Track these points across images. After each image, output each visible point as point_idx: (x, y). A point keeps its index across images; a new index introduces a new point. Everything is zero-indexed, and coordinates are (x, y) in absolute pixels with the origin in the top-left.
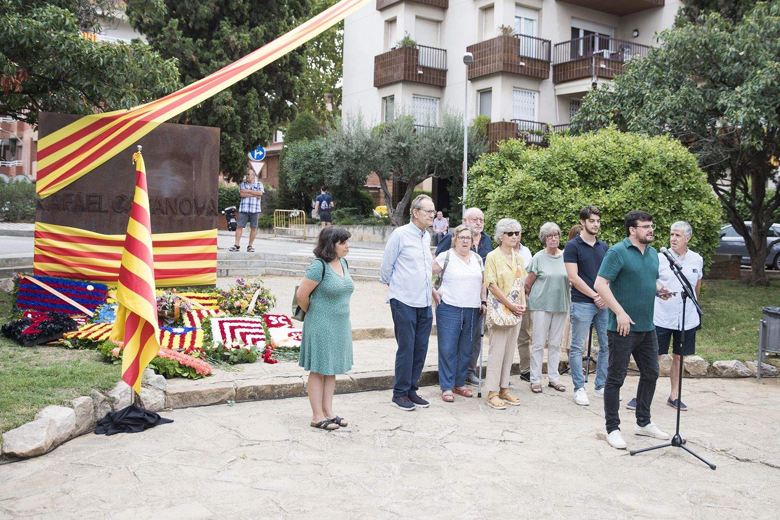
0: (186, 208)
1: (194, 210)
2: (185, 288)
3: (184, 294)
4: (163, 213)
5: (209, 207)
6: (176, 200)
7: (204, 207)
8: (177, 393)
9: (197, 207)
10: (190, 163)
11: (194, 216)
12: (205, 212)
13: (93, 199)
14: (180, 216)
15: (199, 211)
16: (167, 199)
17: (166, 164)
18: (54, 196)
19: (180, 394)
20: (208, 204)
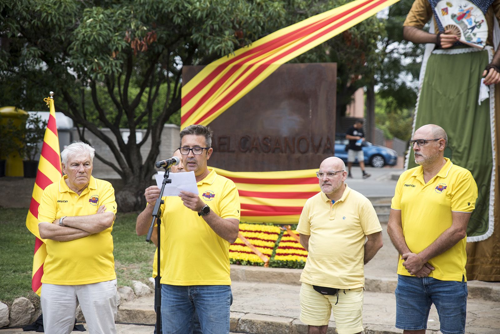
0: (303, 147)
1: (310, 149)
4: (282, 152)
5: (326, 145)
6: (294, 139)
7: (320, 145)
8: (125, 310)
9: (313, 146)
10: (307, 101)
11: (310, 154)
12: (322, 149)
13: (223, 140)
14: (297, 155)
16: (285, 138)
17: (285, 105)
19: (128, 311)
20: (325, 141)
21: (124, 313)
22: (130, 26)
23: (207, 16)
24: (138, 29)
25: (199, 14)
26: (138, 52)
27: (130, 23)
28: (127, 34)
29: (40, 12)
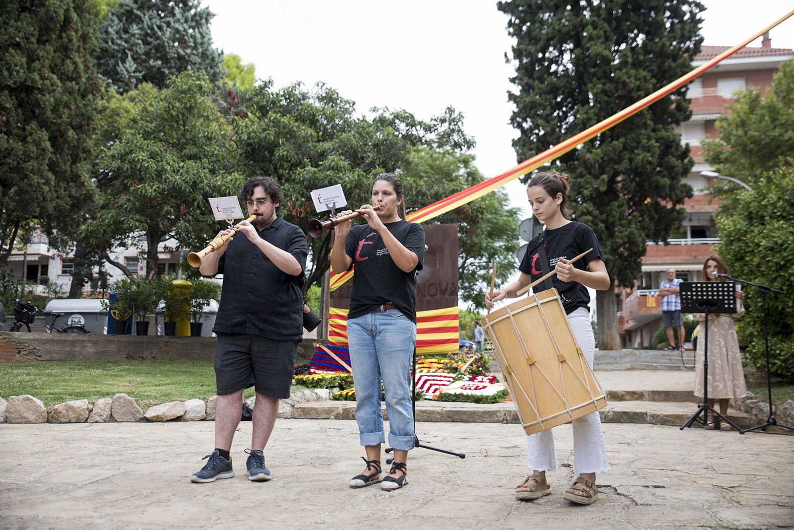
0: (432, 291)
1: (439, 292)
2: (433, 355)
3: (429, 360)
5: (451, 289)
6: (425, 285)
7: (446, 289)
8: (300, 408)
9: (441, 290)
10: (435, 255)
11: (439, 296)
12: (448, 293)
14: (428, 298)
15: (444, 292)
18: (341, 288)
19: (302, 408)
20: (450, 286)
21: (299, 410)
22: (291, 199)
23: (356, 186)
24: (297, 200)
25: (349, 185)
26: (298, 218)
27: (291, 196)
28: (289, 204)
29: (220, 187)
